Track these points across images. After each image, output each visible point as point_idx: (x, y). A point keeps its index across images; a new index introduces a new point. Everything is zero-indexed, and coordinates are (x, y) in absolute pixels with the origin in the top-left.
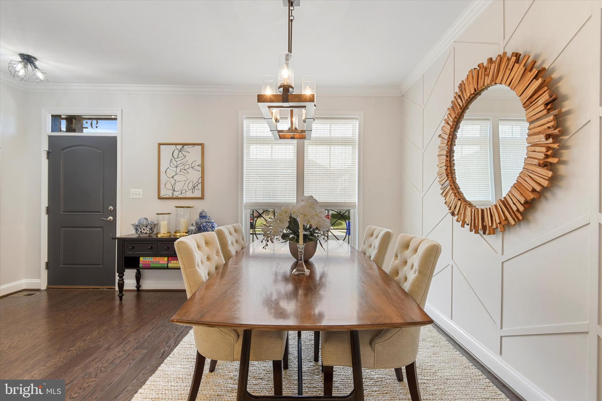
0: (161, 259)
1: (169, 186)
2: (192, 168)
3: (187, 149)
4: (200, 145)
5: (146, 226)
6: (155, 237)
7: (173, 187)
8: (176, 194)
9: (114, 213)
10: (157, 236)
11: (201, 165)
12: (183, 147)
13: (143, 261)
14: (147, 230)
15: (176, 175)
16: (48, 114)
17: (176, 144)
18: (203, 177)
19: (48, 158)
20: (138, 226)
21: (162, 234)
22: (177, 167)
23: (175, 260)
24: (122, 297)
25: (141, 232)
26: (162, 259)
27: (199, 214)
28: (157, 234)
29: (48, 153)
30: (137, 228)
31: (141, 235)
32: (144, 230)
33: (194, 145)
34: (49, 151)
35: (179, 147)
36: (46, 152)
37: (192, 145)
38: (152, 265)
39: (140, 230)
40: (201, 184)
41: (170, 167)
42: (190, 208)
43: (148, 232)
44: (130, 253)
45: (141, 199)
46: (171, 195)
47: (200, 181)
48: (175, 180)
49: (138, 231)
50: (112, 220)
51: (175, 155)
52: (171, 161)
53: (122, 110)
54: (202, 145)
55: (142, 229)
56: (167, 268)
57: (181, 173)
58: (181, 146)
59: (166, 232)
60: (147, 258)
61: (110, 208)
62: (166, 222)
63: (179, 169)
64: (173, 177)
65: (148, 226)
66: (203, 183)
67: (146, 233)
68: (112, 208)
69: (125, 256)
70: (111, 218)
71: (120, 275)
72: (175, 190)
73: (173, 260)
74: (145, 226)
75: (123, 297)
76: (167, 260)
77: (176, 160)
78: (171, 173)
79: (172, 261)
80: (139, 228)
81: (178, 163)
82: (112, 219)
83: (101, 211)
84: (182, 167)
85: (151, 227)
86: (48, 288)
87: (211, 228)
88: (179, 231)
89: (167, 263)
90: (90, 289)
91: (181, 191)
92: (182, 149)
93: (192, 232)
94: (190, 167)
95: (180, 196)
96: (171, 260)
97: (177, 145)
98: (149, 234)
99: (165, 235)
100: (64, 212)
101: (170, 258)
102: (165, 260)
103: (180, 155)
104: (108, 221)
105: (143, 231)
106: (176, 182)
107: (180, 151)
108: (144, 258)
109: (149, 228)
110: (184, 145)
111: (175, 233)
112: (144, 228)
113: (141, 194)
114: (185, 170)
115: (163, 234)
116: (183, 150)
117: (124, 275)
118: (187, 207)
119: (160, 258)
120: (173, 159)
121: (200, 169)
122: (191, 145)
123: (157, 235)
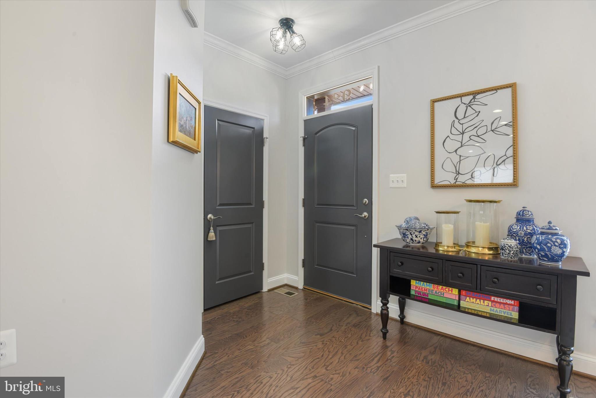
0: (447, 290)
1: (449, 166)
2: (493, 131)
3: (483, 100)
4: (510, 87)
5: (420, 232)
6: (434, 251)
7: (456, 167)
8: (462, 179)
9: (369, 208)
10: (437, 250)
11: (511, 124)
12: (474, 98)
13: (416, 287)
14: (420, 238)
15: (462, 146)
16: (304, 96)
17: (461, 96)
18: (515, 145)
19: (304, 145)
20: (407, 230)
21: (446, 248)
22: (463, 133)
23: (473, 298)
24: (386, 335)
25: (412, 239)
26: (449, 290)
27: (515, 215)
28: (437, 244)
29: (304, 139)
30: (405, 232)
31: (411, 244)
32: (416, 237)
33: (496, 89)
34: (305, 137)
35: (467, 99)
36: (302, 139)
37: (492, 90)
38: (430, 297)
39: (410, 236)
40: (512, 158)
41: (451, 136)
42: (495, 204)
43: (422, 241)
44: (397, 272)
45: (405, 188)
46: (453, 182)
47: (510, 152)
48: (460, 156)
49: (408, 237)
50: (367, 217)
51: (460, 115)
52: (453, 125)
53: (379, 67)
54: (512, 86)
55: (414, 236)
56: (458, 308)
57: (471, 142)
58: (471, 97)
59: (451, 244)
60: (422, 283)
61: (365, 201)
62: (451, 227)
63: (466, 136)
64: (456, 151)
65: (422, 232)
66: (515, 156)
67: (419, 242)
68: (367, 201)
69: (391, 274)
70: (366, 214)
71: (384, 302)
72: (460, 172)
73: (470, 297)
74: (419, 230)
75: (388, 335)
76: (457, 293)
77: (461, 122)
78: (451, 145)
79: (468, 298)
80: (409, 233)
81: (465, 126)
82: (368, 215)
83: (354, 205)
84: (474, 132)
85: (427, 233)
86: (304, 288)
87: (560, 247)
88: (474, 242)
89: (457, 299)
90: (343, 302)
91: (470, 174)
92: (473, 100)
93: (510, 251)
94: (489, 129)
95: (469, 182)
96: (466, 296)
97: (463, 96)
98: (423, 243)
99: (450, 249)
100: (318, 205)
101: (463, 292)
102: (454, 293)
103: (470, 111)
104: (362, 218)
105: (414, 238)
106: (462, 158)
107: (469, 105)
108: (418, 282)
109: (424, 235)
110: (475, 94)
111: (468, 246)
112: (417, 233)
113: (405, 181)
114: (478, 136)
115: (448, 247)
116: (475, 103)
117: (388, 301)
118: (491, 202)
119: (444, 287)
120: (456, 121)
121: (509, 130)
122: (490, 91)
123: (437, 248)
